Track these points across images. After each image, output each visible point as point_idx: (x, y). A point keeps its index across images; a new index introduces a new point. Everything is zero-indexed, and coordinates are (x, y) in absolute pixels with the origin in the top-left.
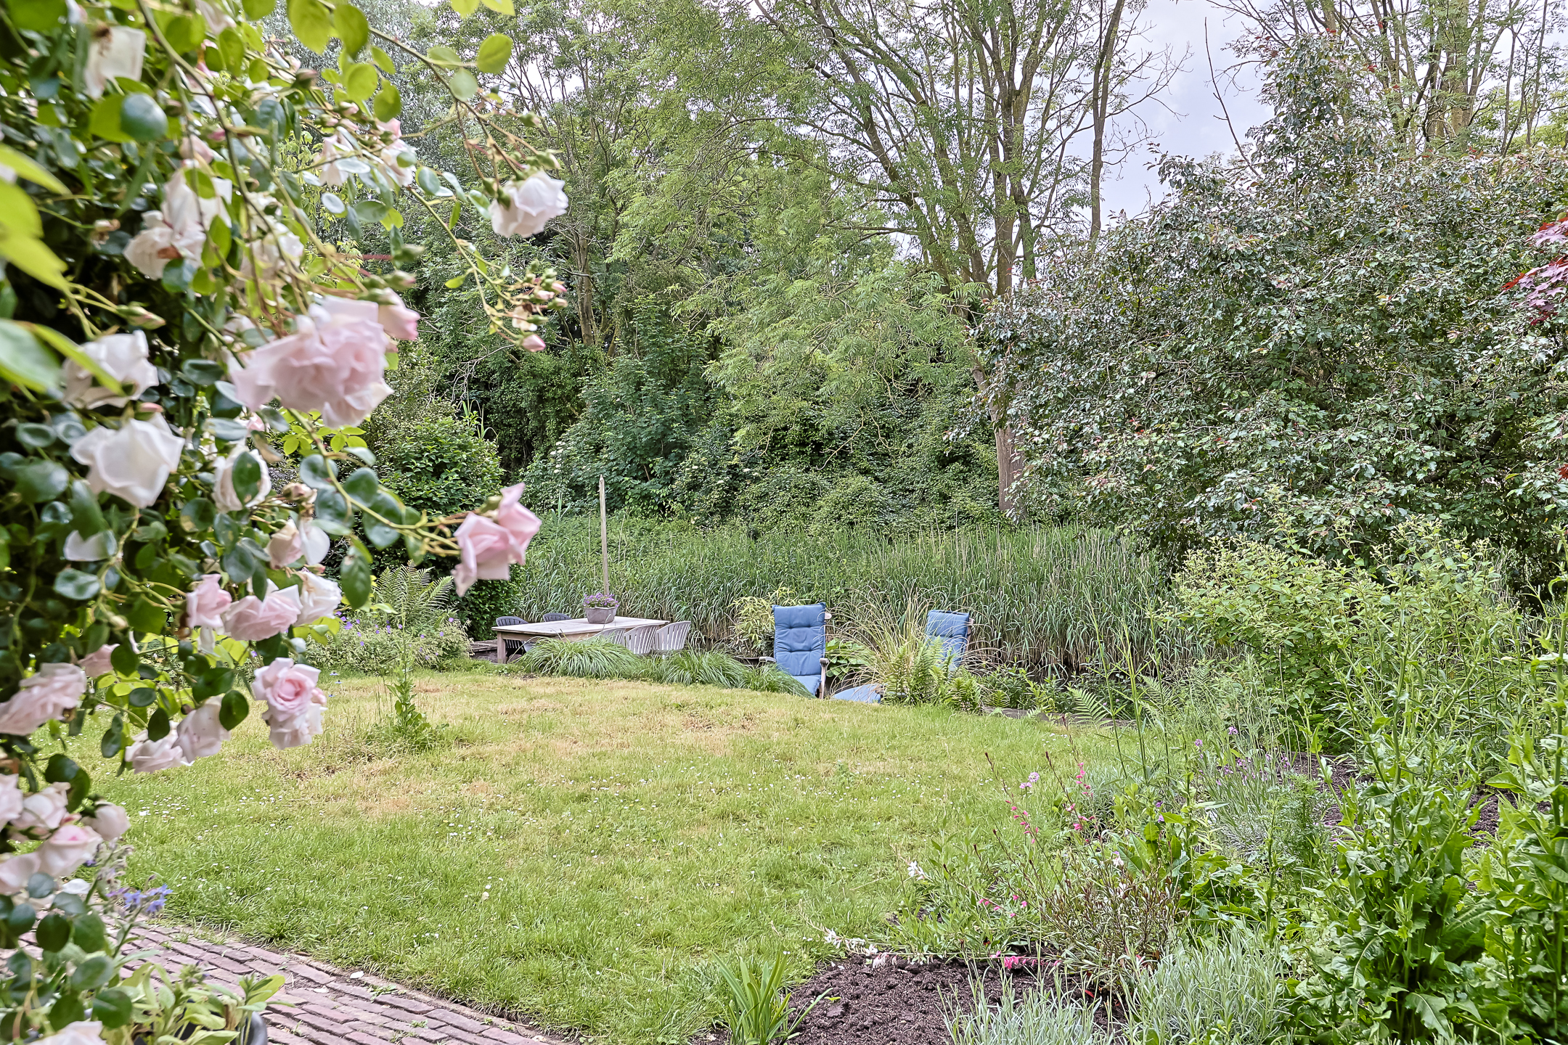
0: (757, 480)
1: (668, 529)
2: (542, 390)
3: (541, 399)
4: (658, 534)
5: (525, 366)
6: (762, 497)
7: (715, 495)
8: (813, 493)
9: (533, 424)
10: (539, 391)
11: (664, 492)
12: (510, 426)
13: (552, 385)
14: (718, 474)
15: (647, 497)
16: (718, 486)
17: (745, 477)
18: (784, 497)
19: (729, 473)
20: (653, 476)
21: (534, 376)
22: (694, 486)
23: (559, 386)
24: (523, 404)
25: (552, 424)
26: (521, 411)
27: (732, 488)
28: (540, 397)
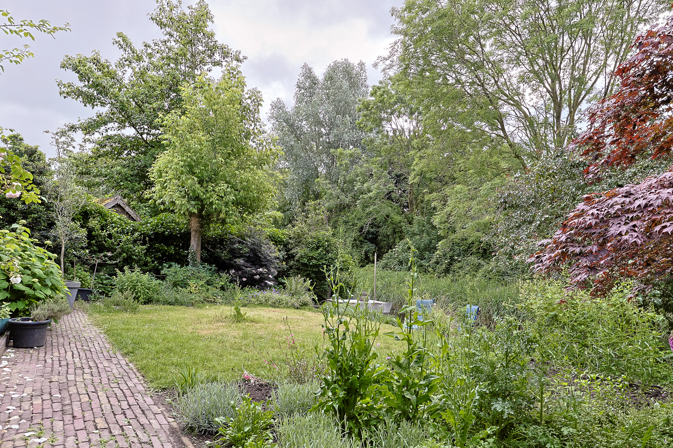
0: (460, 261)
1: (427, 277)
2: (394, 229)
3: (395, 232)
5: (390, 220)
6: (460, 268)
7: (444, 266)
8: (479, 266)
11: (428, 264)
13: (398, 227)
14: (446, 259)
16: (445, 263)
17: (456, 260)
18: (468, 268)
19: (450, 259)
20: (425, 259)
21: (393, 224)
22: (437, 263)
23: (400, 227)
24: (388, 233)
25: (397, 240)
26: (388, 236)
27: (450, 264)
28: (394, 231)
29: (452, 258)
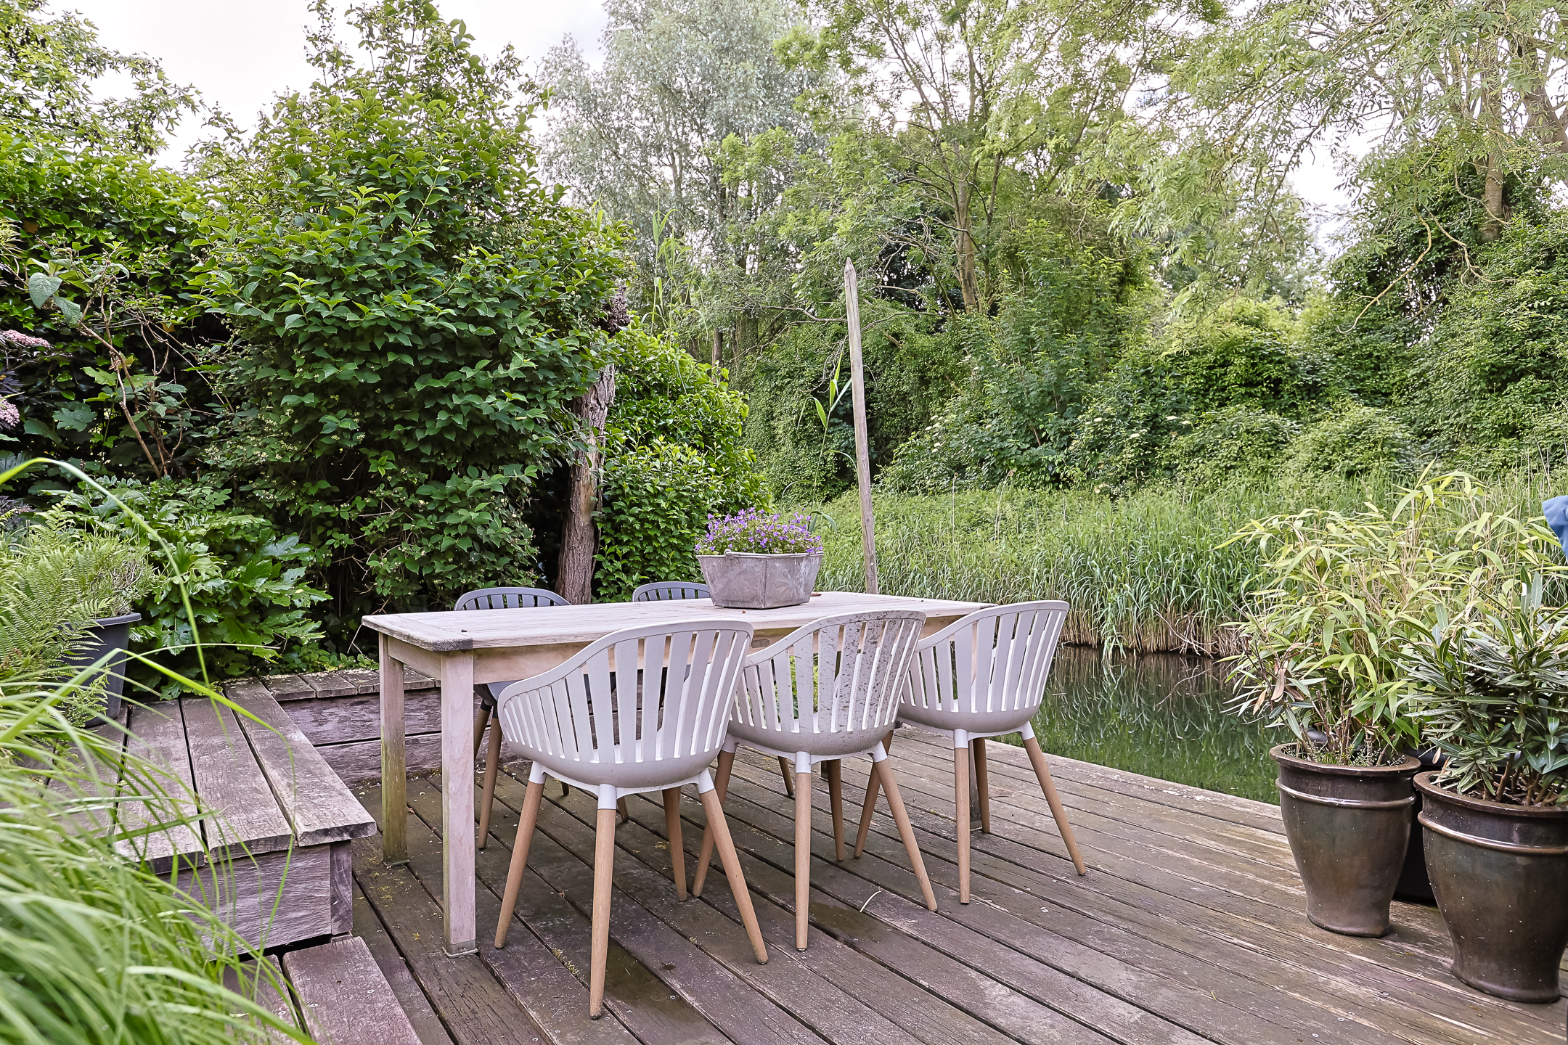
0: (1188, 430)
1: (1065, 500)
2: (923, 370)
3: (924, 382)
4: (1050, 505)
5: (904, 346)
6: (1197, 451)
7: (1129, 454)
8: (1275, 443)
9: (918, 409)
10: (920, 371)
11: (1061, 457)
12: (895, 415)
13: (934, 363)
14: (1131, 426)
15: (1036, 465)
16: (1131, 442)
17: (1170, 427)
18: (1228, 449)
19: (1145, 425)
20: (1044, 440)
21: (915, 356)
22: (1097, 446)
23: (941, 363)
24: (905, 388)
25: (934, 407)
26: (903, 397)
27: (1150, 445)
28: (921, 378)
29: (1153, 423)
